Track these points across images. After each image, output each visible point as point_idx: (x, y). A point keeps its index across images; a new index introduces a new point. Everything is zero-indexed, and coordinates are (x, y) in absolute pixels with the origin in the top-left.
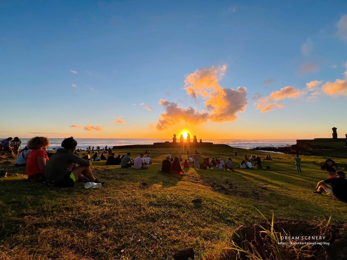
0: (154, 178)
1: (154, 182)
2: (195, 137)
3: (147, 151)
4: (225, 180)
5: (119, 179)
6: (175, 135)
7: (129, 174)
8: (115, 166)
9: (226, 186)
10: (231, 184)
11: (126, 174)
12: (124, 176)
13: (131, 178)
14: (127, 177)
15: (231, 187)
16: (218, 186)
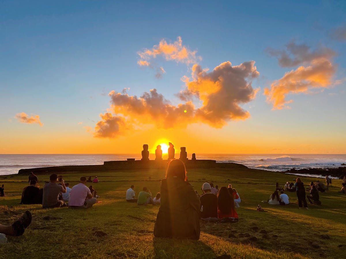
0: (116, 225)
1: (118, 231)
2: (183, 149)
3: (90, 177)
4: (250, 226)
5: (41, 229)
6: (146, 147)
7: (61, 219)
8: (28, 205)
9: (258, 235)
10: (264, 232)
11: (55, 219)
12: (51, 223)
13: (67, 225)
14: (58, 224)
15: (265, 237)
16: (241, 236)
